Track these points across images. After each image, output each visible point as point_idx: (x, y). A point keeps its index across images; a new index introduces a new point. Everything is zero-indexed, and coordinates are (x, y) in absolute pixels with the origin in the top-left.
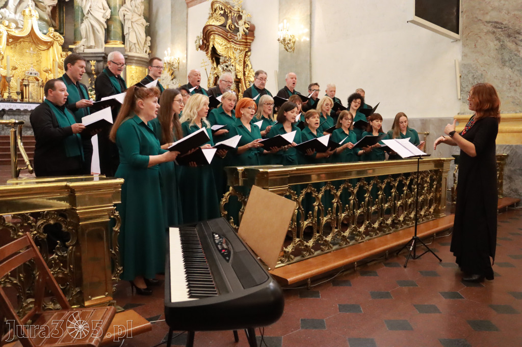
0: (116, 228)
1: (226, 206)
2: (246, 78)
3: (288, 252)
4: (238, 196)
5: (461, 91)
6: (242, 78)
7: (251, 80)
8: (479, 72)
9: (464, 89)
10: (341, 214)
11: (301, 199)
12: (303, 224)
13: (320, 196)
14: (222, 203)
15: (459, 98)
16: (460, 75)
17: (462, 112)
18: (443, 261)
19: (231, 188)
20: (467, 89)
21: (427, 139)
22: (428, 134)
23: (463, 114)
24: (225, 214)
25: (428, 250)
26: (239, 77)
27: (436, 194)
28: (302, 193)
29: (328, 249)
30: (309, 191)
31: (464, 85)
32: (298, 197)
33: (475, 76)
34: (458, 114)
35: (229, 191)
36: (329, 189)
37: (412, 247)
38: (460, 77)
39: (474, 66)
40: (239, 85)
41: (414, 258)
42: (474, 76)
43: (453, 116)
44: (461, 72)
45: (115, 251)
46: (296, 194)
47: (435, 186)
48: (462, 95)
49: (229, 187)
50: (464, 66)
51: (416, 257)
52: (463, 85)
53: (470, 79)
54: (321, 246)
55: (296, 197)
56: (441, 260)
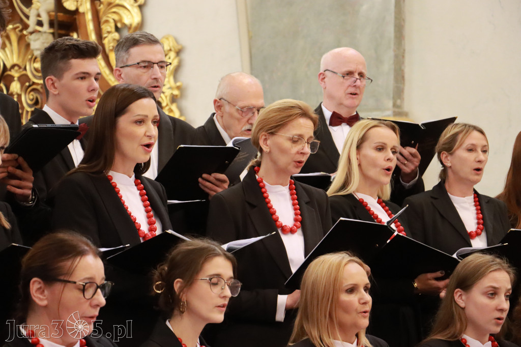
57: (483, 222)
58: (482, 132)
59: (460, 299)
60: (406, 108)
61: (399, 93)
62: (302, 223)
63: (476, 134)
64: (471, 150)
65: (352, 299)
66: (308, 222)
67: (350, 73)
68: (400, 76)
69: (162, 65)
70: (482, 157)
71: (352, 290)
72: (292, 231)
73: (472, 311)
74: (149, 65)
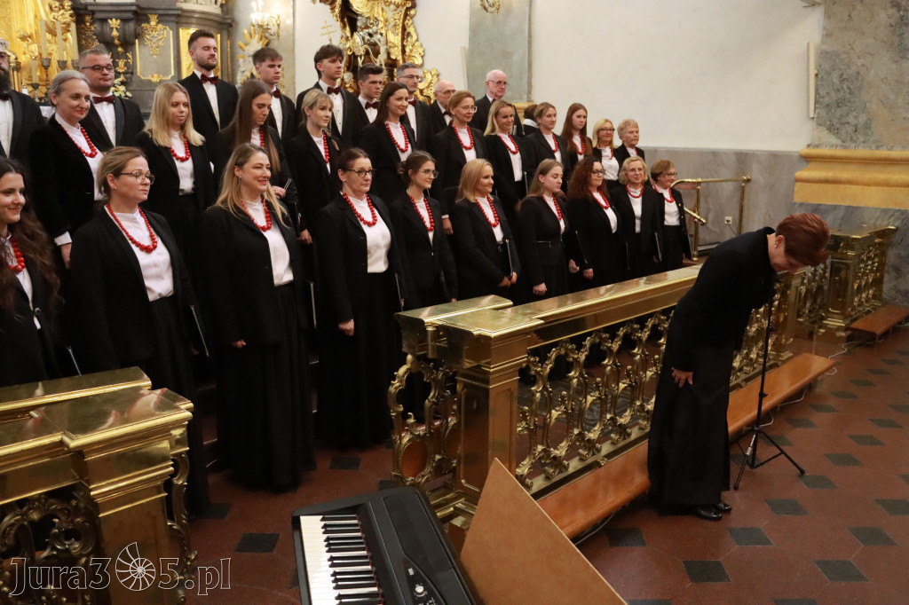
0: (179, 479)
1: (402, 396)
2: (406, 58)
3: (522, 475)
4: (423, 372)
5: (815, 103)
6: (400, 58)
7: (416, 63)
8: (854, 69)
9: (821, 100)
10: (618, 385)
11: (548, 370)
12: (550, 417)
13: (583, 357)
14: (392, 389)
15: (812, 115)
16: (816, 72)
17: (816, 142)
18: (807, 474)
19: (409, 357)
20: (827, 100)
21: (747, 189)
22: (748, 181)
23: (817, 146)
24: (398, 412)
25: (779, 452)
26: (393, 57)
27: (778, 317)
28: (550, 358)
29: (594, 454)
30: (563, 352)
31: (822, 92)
32: (541, 367)
33: (845, 76)
34: (808, 146)
35: (405, 364)
36: (600, 342)
37: (750, 448)
38: (817, 75)
39: (844, 57)
40: (393, 71)
41: (752, 466)
42: (841, 76)
43: (798, 150)
44: (819, 66)
45: (179, 523)
46: (539, 362)
47: (776, 303)
48: (817, 111)
49: (407, 354)
50: (823, 55)
51: (757, 463)
52: (820, 91)
53: (836, 80)
54: (580, 451)
55: (539, 369)
56: (802, 472)
57: (558, 145)
58: (553, 107)
59: (542, 179)
60: (533, 98)
61: (529, 92)
62: (474, 144)
63: (551, 109)
64: (549, 116)
65: (486, 181)
66: (477, 143)
67: (500, 82)
68: (530, 85)
69: (417, 77)
70: (554, 119)
71: (487, 177)
72: (470, 148)
73: (547, 184)
74: (412, 77)
